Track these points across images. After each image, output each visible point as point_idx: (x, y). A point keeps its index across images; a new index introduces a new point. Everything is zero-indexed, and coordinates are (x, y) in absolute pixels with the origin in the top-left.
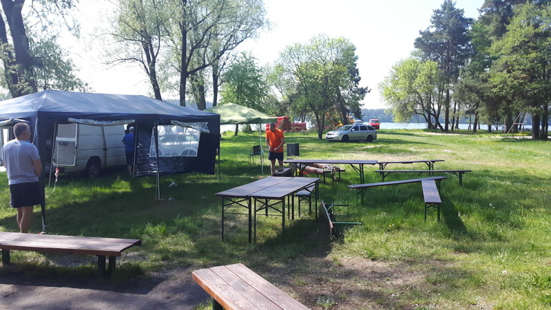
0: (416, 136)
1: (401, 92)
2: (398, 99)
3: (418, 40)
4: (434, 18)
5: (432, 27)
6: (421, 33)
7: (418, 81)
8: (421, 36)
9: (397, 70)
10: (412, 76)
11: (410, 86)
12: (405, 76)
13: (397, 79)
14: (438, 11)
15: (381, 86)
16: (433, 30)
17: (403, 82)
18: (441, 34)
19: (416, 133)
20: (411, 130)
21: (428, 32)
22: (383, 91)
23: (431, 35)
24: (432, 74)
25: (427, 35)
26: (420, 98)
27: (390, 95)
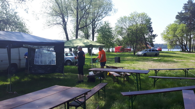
0: (177, 54)
1: (170, 36)
2: (169, 39)
3: (177, 16)
4: (184, 7)
5: (183, 10)
6: (178, 13)
7: (177, 32)
8: (179, 14)
9: (168, 28)
10: (175, 30)
11: (174, 34)
12: (172, 30)
13: (169, 31)
14: (186, 4)
15: (162, 34)
16: (184, 12)
17: (171, 32)
18: (187, 13)
19: (177, 53)
20: (175, 52)
21: (182, 12)
22: (163, 36)
23: (183, 13)
24: (183, 29)
25: (181, 14)
26: (179, 39)
27: (166, 38)
